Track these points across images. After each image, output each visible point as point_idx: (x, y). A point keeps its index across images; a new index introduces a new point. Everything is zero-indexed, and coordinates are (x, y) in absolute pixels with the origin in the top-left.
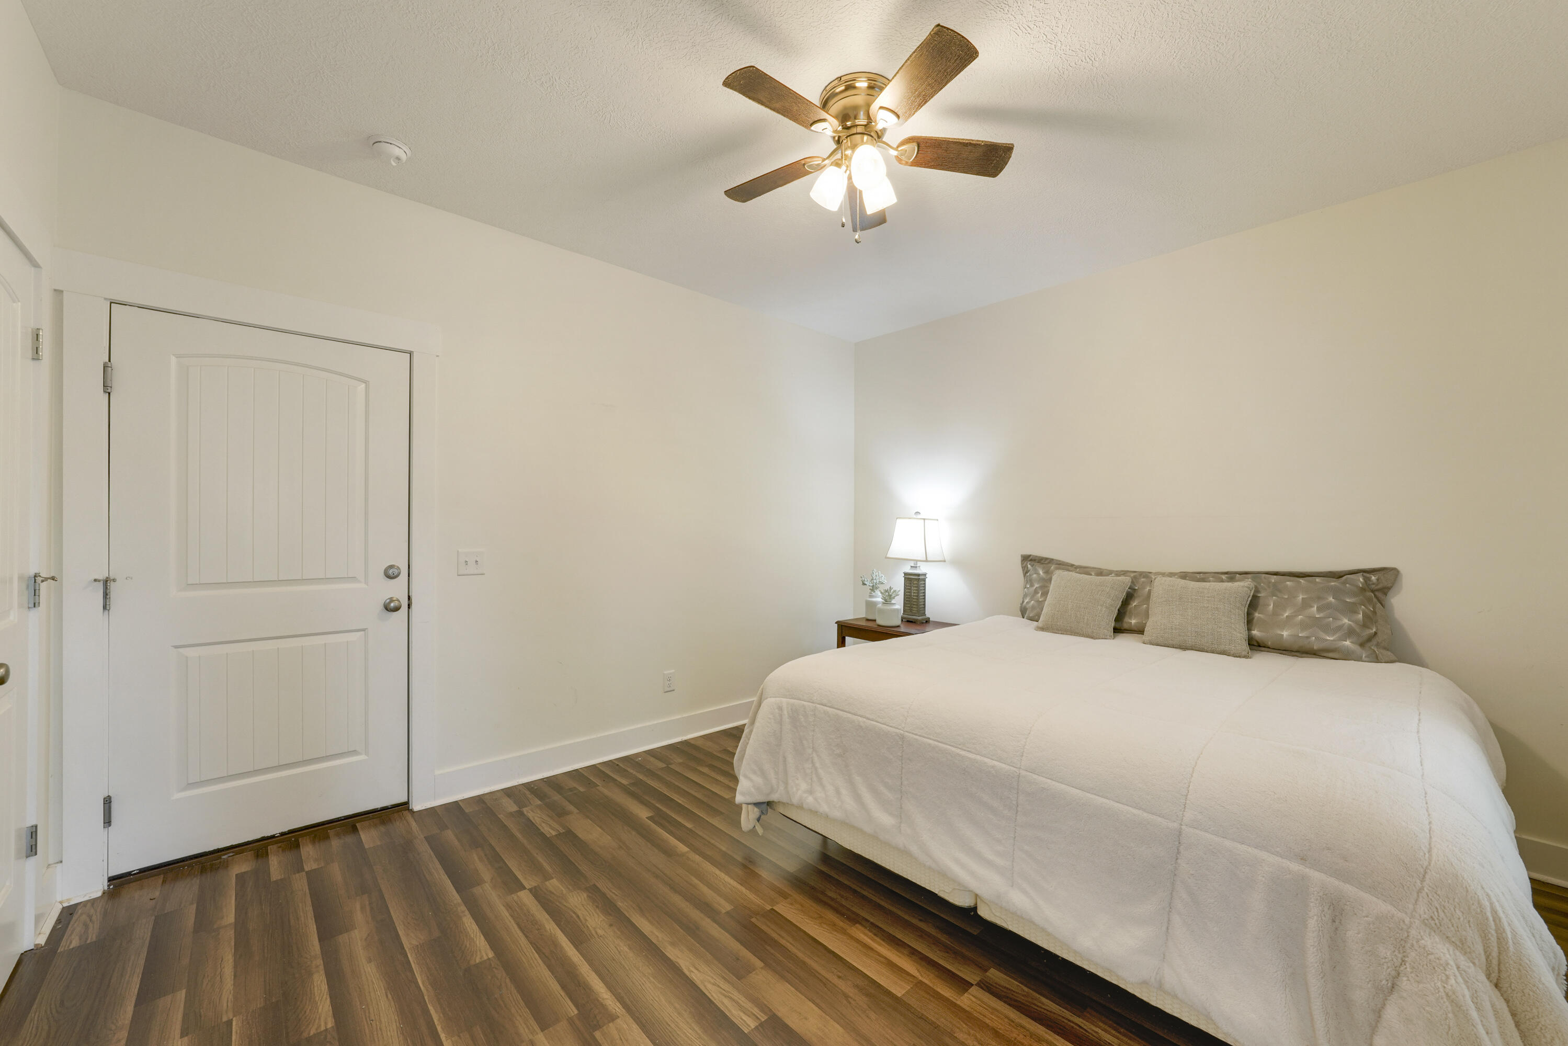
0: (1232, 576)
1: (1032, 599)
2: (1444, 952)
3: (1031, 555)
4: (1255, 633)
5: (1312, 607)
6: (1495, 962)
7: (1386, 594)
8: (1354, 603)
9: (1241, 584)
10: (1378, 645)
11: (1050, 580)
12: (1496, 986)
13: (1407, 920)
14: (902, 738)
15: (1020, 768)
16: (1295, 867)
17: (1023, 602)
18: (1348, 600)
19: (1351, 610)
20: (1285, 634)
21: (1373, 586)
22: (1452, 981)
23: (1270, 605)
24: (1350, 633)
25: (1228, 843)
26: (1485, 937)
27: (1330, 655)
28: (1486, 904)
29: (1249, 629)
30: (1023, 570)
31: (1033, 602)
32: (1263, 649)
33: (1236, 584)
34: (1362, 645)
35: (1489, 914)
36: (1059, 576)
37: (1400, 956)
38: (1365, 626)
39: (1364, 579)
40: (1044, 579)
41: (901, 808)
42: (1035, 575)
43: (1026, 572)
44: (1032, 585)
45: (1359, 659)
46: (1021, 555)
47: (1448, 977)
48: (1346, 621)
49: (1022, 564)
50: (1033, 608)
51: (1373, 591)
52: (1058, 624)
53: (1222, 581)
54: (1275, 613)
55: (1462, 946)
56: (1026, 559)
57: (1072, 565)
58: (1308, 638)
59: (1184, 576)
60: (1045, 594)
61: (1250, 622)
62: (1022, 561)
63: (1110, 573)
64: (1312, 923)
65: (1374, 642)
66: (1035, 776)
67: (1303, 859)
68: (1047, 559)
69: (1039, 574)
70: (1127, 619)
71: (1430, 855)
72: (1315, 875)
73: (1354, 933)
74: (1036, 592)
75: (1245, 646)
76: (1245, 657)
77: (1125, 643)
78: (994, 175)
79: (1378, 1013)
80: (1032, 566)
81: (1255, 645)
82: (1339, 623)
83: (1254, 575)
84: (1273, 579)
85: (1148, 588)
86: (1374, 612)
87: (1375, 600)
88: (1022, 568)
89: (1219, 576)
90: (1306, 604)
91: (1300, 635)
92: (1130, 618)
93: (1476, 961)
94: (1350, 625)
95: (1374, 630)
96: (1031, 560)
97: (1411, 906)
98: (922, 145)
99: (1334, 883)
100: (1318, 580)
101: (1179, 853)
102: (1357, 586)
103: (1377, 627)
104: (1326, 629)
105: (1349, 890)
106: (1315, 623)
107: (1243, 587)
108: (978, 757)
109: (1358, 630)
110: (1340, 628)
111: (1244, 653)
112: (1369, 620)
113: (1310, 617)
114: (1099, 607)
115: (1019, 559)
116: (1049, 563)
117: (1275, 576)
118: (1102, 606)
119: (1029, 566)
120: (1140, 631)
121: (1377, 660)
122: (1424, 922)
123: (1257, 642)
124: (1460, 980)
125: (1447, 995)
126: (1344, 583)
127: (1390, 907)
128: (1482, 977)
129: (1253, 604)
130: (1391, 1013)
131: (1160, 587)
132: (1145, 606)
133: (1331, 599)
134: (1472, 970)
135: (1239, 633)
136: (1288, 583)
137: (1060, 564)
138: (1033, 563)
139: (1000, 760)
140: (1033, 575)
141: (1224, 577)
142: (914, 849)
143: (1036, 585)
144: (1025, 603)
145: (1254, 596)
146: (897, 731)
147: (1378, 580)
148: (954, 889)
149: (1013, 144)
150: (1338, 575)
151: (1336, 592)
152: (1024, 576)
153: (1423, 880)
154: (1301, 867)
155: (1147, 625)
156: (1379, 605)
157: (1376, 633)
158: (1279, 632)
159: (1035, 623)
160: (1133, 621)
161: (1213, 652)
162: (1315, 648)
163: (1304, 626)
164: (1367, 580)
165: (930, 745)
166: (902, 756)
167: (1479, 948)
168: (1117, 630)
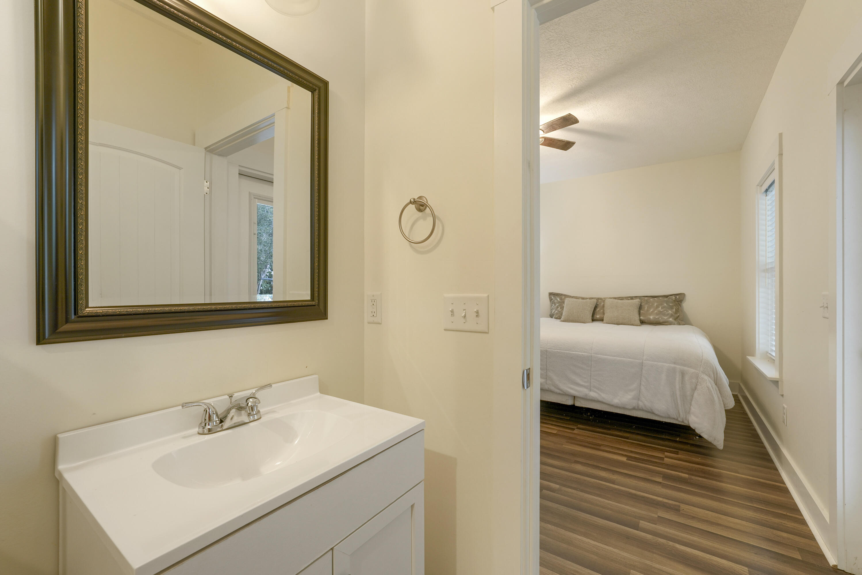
0: (632, 298)
1: (556, 310)
2: (706, 377)
3: (553, 293)
4: (641, 318)
5: (660, 307)
6: (716, 379)
7: (681, 302)
8: (672, 306)
9: (636, 300)
10: (680, 319)
11: (564, 302)
12: (716, 385)
13: (698, 372)
14: (547, 351)
15: (591, 354)
16: (673, 365)
17: (552, 312)
18: (670, 305)
19: (671, 308)
20: (651, 317)
21: (677, 300)
22: (708, 383)
23: (646, 308)
24: (672, 316)
25: (656, 363)
26: (714, 374)
27: (666, 324)
28: (714, 366)
29: (640, 317)
30: (550, 299)
31: (556, 311)
32: (644, 323)
33: (635, 300)
34: (675, 319)
35: (714, 368)
36: (567, 300)
37: (697, 381)
38: (676, 313)
39: (675, 297)
40: (560, 302)
41: (547, 375)
42: (556, 301)
43: (551, 300)
44: (555, 305)
45: (674, 324)
46: (549, 293)
47: (707, 383)
48: (670, 312)
49: (549, 296)
50: (557, 314)
51: (677, 301)
52: (570, 318)
53: (629, 300)
54: (648, 311)
55: (709, 376)
56: (551, 294)
57: (571, 296)
58: (658, 318)
59: (615, 298)
60: (562, 308)
61: (640, 314)
62: (549, 295)
63: (587, 299)
64: (677, 379)
65: (679, 318)
66: (597, 355)
67: (675, 363)
68: (560, 294)
69: (557, 300)
70: (595, 316)
71: (703, 357)
72: (678, 367)
73: (687, 378)
74: (557, 307)
75: (639, 322)
76: (639, 326)
77: (596, 324)
78: (566, 150)
79: (692, 396)
80: (554, 297)
81: (642, 322)
82: (668, 313)
83: (639, 297)
84: (646, 298)
85: (602, 304)
86: (678, 309)
87: (678, 304)
88: (549, 298)
89: (627, 298)
90: (657, 307)
91: (656, 317)
92: (597, 315)
93: (712, 379)
94: (671, 313)
95: (678, 315)
96: (553, 295)
97: (699, 369)
98: (546, 139)
99: (682, 367)
100: (660, 298)
101: (642, 368)
102: (673, 300)
103: (679, 314)
104: (664, 315)
105: (686, 368)
106: (660, 313)
107: (637, 301)
108: (577, 353)
109: (673, 314)
110: (668, 314)
111: (639, 325)
112: (677, 311)
113: (658, 311)
114: (586, 311)
115: (548, 294)
116: (561, 295)
117: (647, 298)
118: (587, 310)
119: (552, 297)
120: (601, 320)
121: (680, 324)
122: (702, 372)
123: (642, 321)
124: (709, 383)
125: (707, 386)
126: (669, 299)
127: (695, 370)
128: (713, 382)
129: (640, 308)
130: (696, 395)
131: (608, 302)
132: (602, 310)
133: (665, 304)
134: (711, 381)
135: (637, 318)
136: (651, 300)
137: (565, 296)
138: (554, 296)
139: (584, 352)
140: (555, 300)
141: (629, 298)
142: (553, 388)
143: (557, 305)
144: (553, 312)
145: (640, 305)
146: (544, 349)
147: (679, 297)
148: (567, 399)
149: (575, 142)
150: (666, 296)
151: (667, 302)
152: (550, 301)
153: (701, 363)
154: (674, 365)
155: (604, 317)
156: (679, 306)
157: (679, 316)
158: (649, 317)
159: (559, 320)
160: (598, 316)
161: (628, 325)
162: (661, 322)
163: (657, 314)
164: (676, 297)
165: (558, 351)
166: (546, 357)
167: (713, 376)
168: (593, 320)
